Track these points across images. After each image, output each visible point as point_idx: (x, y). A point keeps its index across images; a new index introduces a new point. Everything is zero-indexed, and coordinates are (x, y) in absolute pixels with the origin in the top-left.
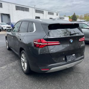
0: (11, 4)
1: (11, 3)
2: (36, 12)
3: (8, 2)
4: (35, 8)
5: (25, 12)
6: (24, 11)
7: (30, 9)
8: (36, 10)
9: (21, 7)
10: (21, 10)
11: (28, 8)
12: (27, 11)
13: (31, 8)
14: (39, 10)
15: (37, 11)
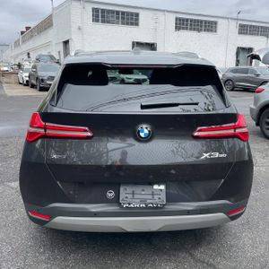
0: (162, 13)
1: (164, 11)
2: (240, 33)
3: (157, 10)
4: (237, 19)
5: (204, 35)
6: (199, 31)
7: (222, 24)
8: (241, 26)
9: (191, 20)
10: (191, 29)
11: (216, 23)
12: (212, 31)
13: (225, 21)
14: (254, 24)
15: (244, 30)
